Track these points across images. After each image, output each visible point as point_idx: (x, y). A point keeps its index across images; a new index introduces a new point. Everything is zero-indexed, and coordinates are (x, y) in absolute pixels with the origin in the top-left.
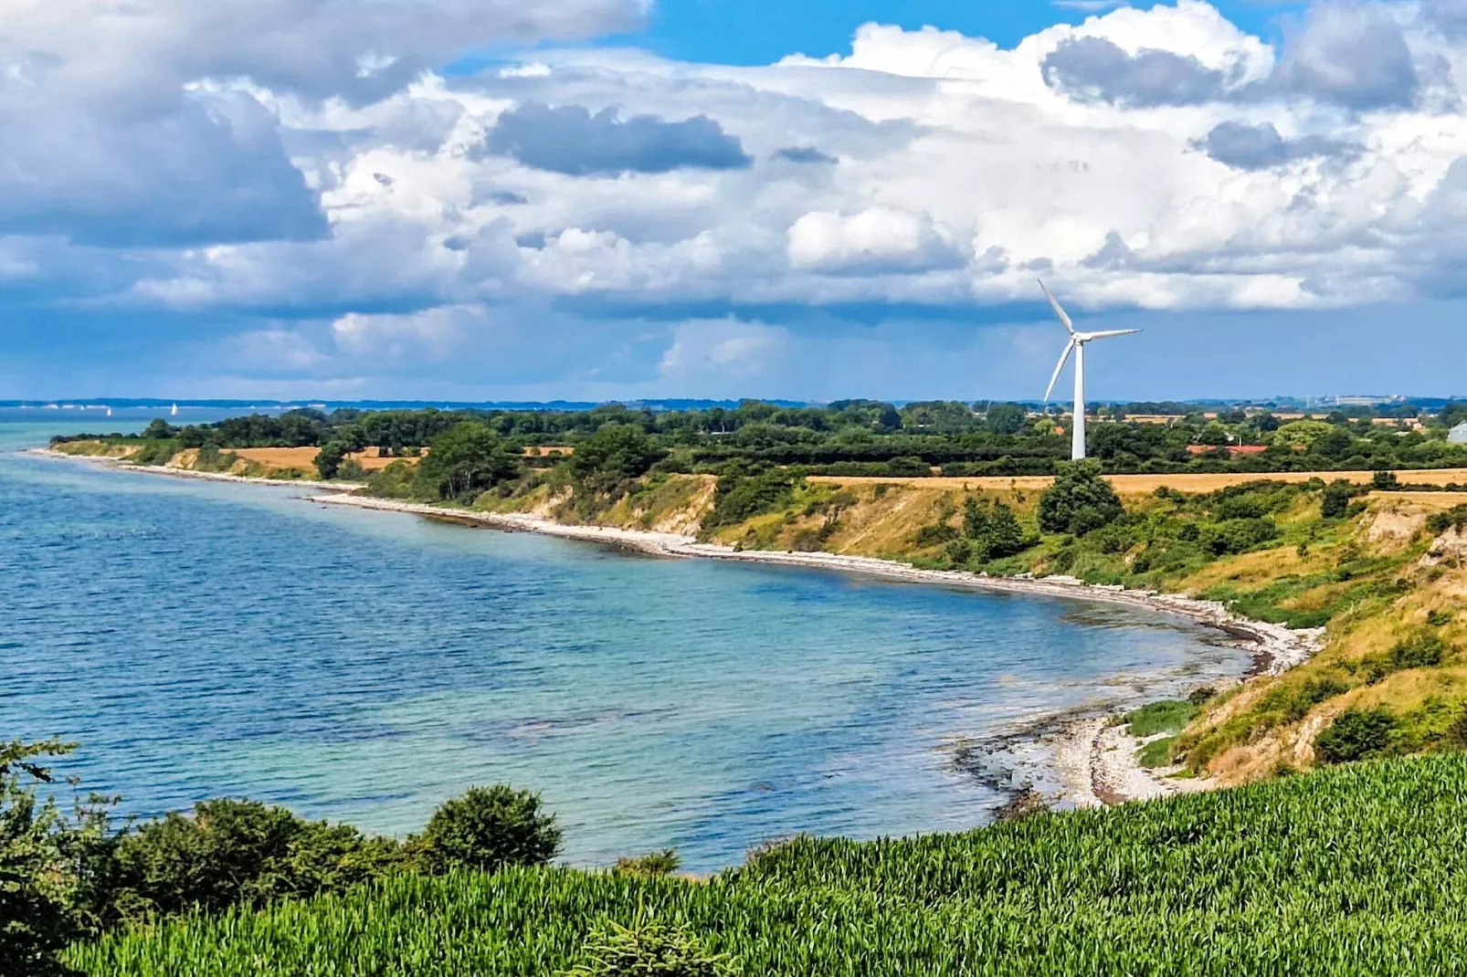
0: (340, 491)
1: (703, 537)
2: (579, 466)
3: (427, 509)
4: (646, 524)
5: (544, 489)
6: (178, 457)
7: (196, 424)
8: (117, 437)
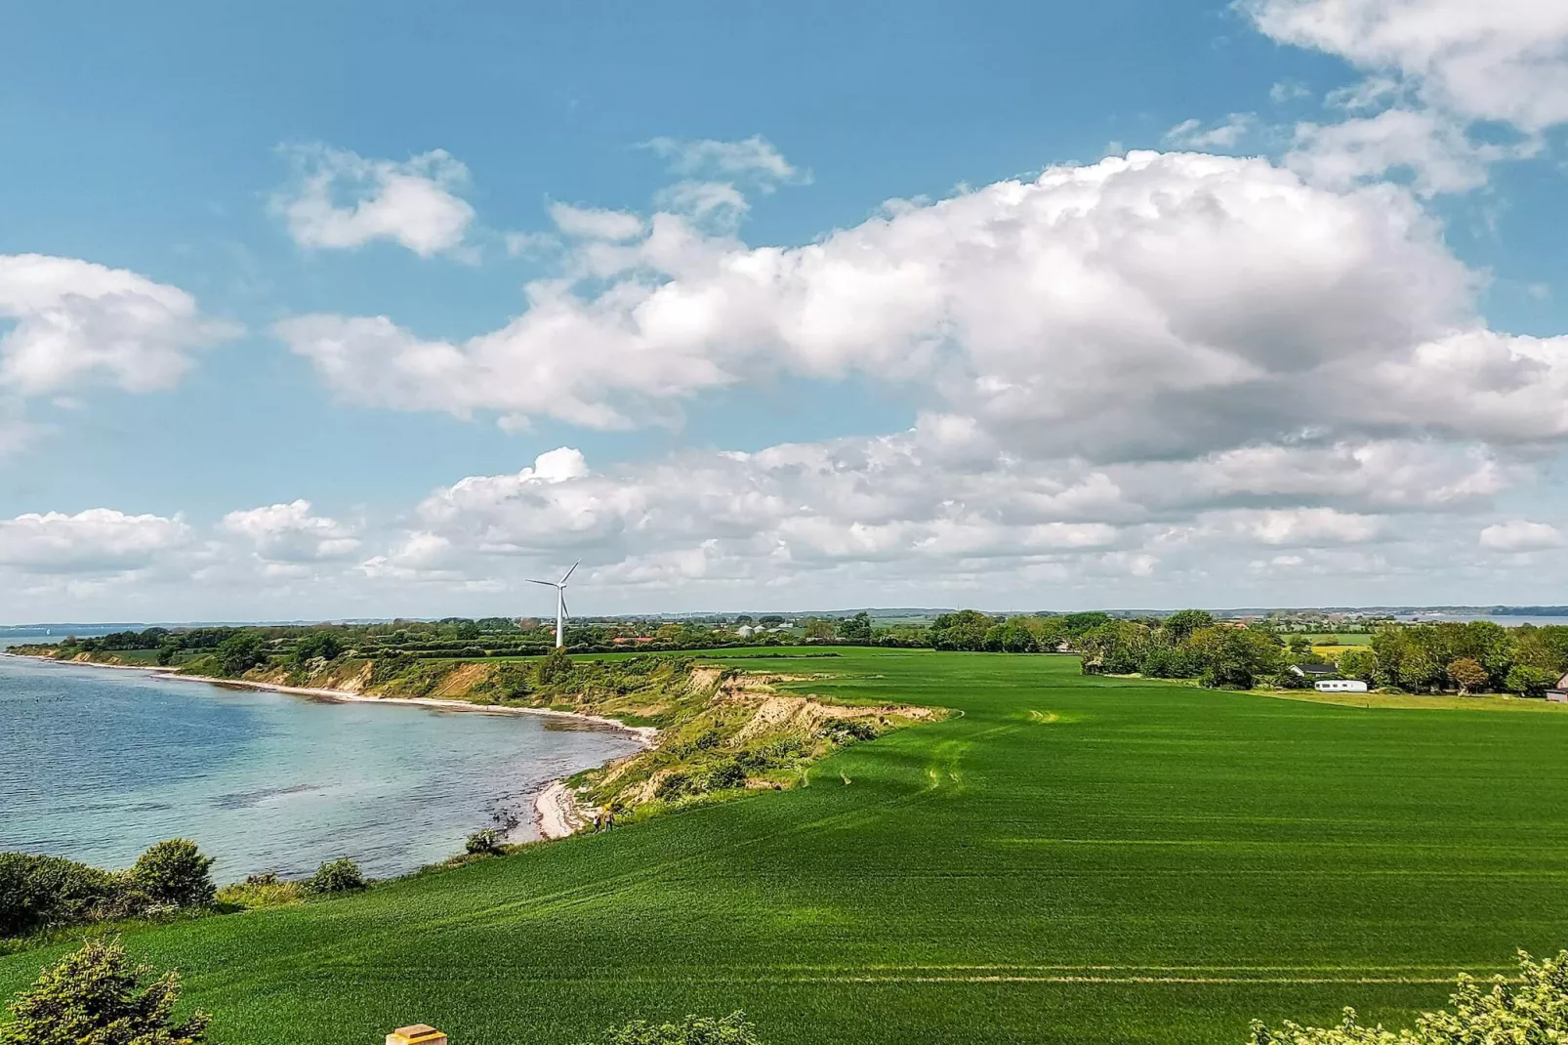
0: (168, 672)
1: (362, 692)
2: (301, 655)
3: (213, 680)
4: (333, 686)
5: (281, 668)
6: (80, 655)
7: (93, 637)
8: (46, 646)
